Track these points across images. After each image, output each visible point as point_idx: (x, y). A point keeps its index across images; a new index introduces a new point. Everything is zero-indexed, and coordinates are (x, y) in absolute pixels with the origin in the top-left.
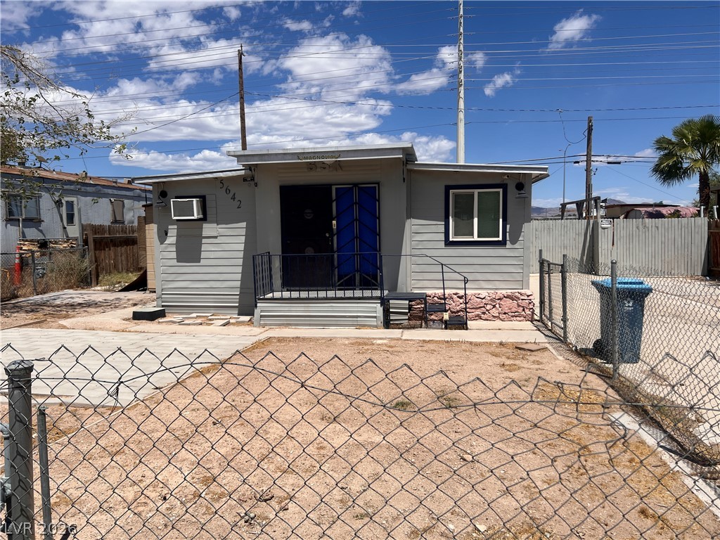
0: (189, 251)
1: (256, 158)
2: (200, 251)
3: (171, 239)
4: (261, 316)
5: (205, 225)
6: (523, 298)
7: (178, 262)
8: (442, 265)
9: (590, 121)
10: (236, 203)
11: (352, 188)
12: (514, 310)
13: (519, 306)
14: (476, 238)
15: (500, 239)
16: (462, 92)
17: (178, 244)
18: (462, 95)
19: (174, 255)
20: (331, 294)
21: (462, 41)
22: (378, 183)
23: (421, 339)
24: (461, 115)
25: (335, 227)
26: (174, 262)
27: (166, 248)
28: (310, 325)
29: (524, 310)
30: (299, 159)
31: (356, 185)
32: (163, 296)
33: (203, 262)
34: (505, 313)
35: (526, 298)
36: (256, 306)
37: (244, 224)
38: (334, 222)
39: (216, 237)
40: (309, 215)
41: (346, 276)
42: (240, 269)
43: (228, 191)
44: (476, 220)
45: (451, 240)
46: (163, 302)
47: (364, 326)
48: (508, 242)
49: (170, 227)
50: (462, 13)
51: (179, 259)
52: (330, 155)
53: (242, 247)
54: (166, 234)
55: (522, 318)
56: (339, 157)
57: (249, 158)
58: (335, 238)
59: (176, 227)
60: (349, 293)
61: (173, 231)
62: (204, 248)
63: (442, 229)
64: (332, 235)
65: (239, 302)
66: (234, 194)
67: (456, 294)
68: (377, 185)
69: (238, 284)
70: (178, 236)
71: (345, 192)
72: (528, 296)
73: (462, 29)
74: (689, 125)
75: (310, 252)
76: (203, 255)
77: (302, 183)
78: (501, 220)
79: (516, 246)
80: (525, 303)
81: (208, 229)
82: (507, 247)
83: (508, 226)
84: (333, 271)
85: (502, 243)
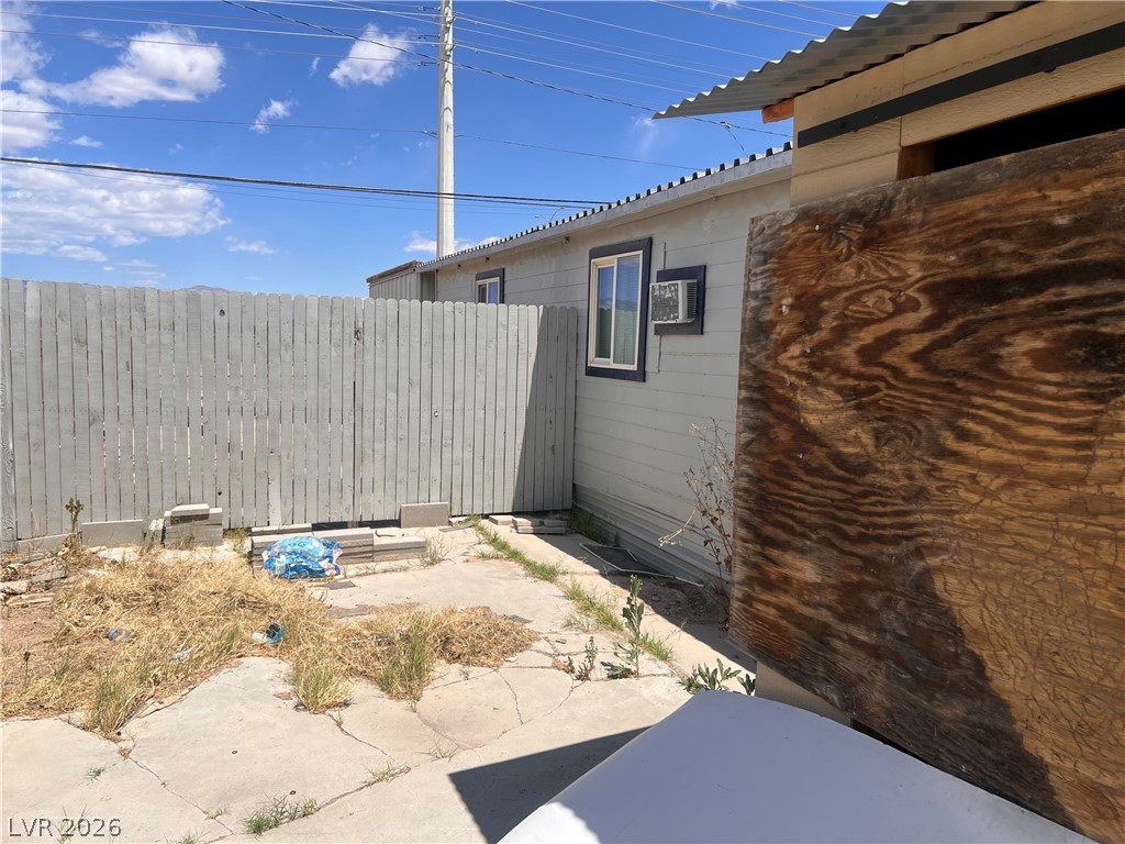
16: (450, 71)
18: (449, 76)
24: (448, 118)
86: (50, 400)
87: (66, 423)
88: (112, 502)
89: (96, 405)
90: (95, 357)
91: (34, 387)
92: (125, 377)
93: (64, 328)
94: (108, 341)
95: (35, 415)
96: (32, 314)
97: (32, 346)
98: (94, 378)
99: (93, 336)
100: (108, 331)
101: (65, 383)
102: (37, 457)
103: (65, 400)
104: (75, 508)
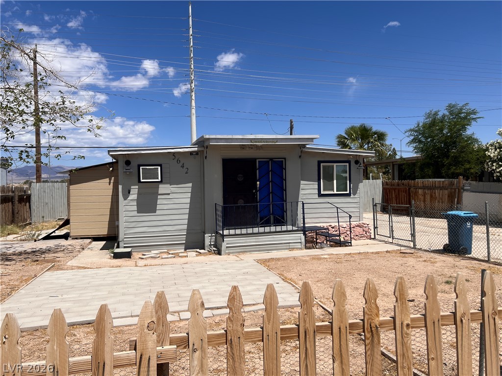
0: (147, 205)
1: (223, 141)
2: (156, 204)
3: (133, 196)
4: (227, 247)
5: (161, 186)
6: (365, 226)
7: (138, 213)
8: (337, 208)
9: (292, 122)
10: (185, 170)
11: (269, 161)
12: (361, 233)
13: (364, 231)
14: (335, 192)
15: (348, 192)
16: (194, 95)
17: (138, 200)
18: (193, 97)
19: (135, 208)
20: (256, 230)
21: (192, 62)
22: (285, 159)
23: (345, 253)
24: (194, 111)
25: (258, 186)
26: (135, 213)
27: (129, 203)
28: (259, 251)
29: (366, 233)
30: (252, 142)
31: (271, 159)
32: (125, 240)
33: (158, 212)
34: (357, 236)
35: (367, 226)
36: (223, 241)
37: (190, 185)
38: (258, 183)
39: (169, 194)
40: (240, 178)
41: (266, 217)
42: (187, 217)
43: (178, 161)
44: (335, 181)
45: (322, 193)
46: (125, 244)
47: (293, 249)
48: (352, 194)
49: (132, 187)
50: (192, 44)
51: (140, 210)
52: (271, 140)
53: (188, 201)
54: (129, 193)
55: (365, 238)
56: (277, 142)
57: (218, 140)
58: (258, 193)
59: (137, 187)
60: (267, 229)
61: (135, 190)
62: (159, 202)
63: (316, 186)
64: (256, 192)
65: (186, 240)
66: (183, 164)
67: (330, 226)
68: (284, 160)
69: (185, 227)
70: (139, 194)
71: (265, 163)
72: (368, 225)
73: (192, 54)
74: (353, 128)
75: (241, 203)
76: (158, 207)
77: (236, 157)
78: (348, 181)
79: (356, 196)
80: (366, 229)
81: (163, 189)
82: (351, 197)
83: (352, 185)
84: (257, 215)
85: (349, 195)
86: (40, 201)
87: (42, 204)
88: (49, 217)
89: (47, 202)
90: (47, 194)
91: (38, 199)
92: (51, 197)
93: (42, 190)
94: (49, 192)
95: (38, 203)
96: (37, 188)
97: (37, 193)
98: (47, 198)
99: (46, 191)
100: (49, 190)
101: (42, 198)
102: (38, 210)
103: (42, 201)
104: (43, 217)
